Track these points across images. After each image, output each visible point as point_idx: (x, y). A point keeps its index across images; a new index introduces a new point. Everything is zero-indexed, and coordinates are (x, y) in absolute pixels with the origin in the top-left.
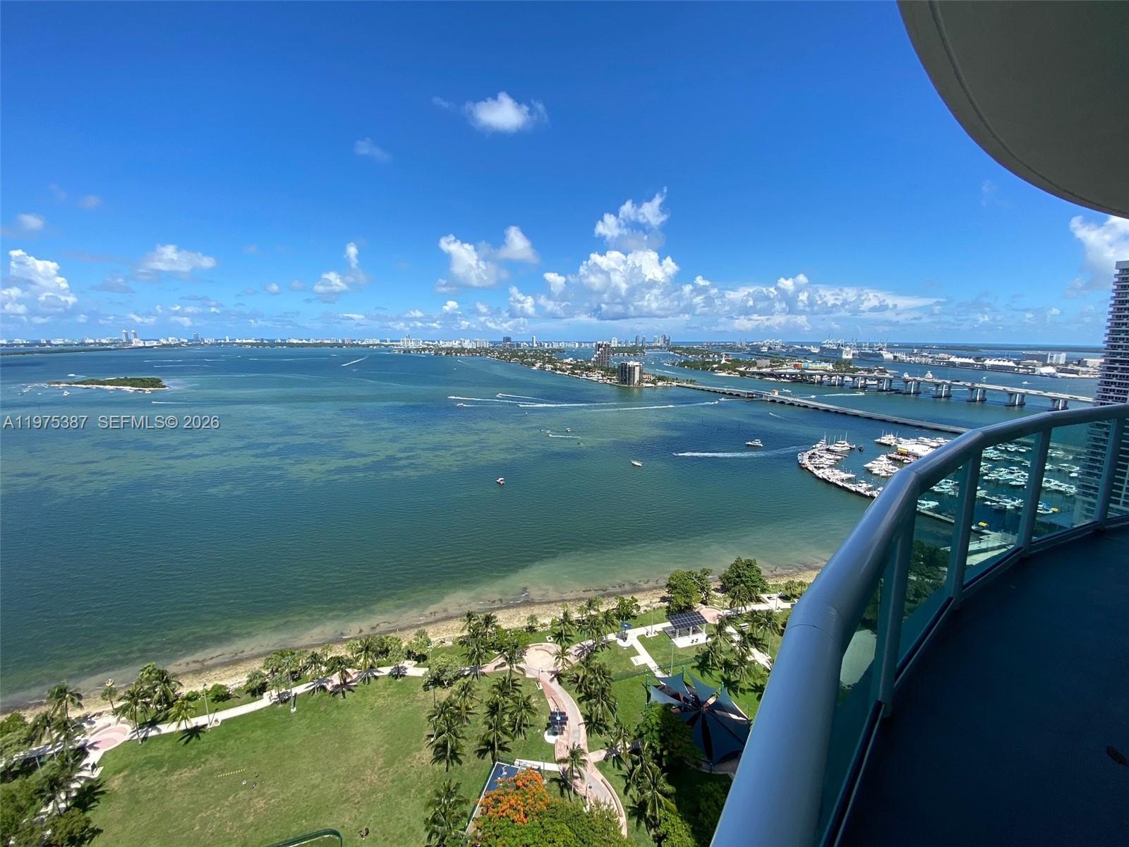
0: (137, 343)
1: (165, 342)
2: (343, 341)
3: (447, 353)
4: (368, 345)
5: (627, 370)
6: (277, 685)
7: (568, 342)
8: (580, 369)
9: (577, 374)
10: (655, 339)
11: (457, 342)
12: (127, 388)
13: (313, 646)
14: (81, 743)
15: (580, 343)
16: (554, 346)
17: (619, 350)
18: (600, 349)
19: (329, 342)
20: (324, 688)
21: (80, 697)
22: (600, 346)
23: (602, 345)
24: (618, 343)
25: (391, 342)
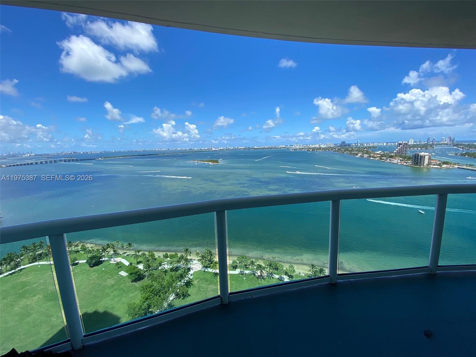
0: (213, 149)
1: (220, 149)
2: (272, 146)
3: (313, 150)
4: (281, 148)
5: (419, 158)
6: (241, 267)
7: (379, 143)
8: (385, 157)
9: (383, 159)
10: (442, 139)
11: (318, 145)
12: (210, 163)
13: (253, 258)
14: (189, 267)
15: (387, 143)
16: (370, 145)
17: (414, 146)
18: (400, 146)
19: (267, 147)
20: (254, 274)
21: (191, 253)
22: (400, 144)
23: (402, 143)
24: (414, 142)
25: (290, 146)
